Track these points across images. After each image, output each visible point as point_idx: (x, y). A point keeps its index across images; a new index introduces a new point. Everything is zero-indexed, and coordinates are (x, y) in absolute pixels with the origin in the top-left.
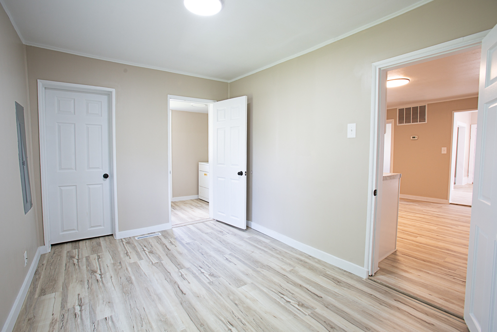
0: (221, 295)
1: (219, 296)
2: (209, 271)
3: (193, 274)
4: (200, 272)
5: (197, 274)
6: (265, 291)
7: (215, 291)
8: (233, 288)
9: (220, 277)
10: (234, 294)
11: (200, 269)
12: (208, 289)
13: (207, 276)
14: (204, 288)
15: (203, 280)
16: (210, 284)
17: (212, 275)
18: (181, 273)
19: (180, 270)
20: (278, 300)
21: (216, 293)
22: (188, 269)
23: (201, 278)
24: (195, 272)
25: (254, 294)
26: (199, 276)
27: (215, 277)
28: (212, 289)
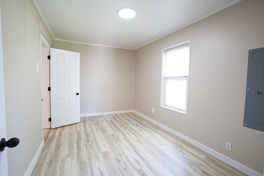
0: (118, 149)
1: (118, 148)
2: (120, 165)
3: (131, 164)
4: (126, 165)
5: (128, 163)
7: (120, 151)
8: (110, 151)
9: (115, 159)
10: (111, 149)
11: (126, 168)
12: (123, 152)
13: (122, 161)
14: (125, 153)
15: (125, 158)
16: (121, 155)
17: (119, 161)
18: (139, 165)
19: (140, 168)
21: (119, 150)
22: (135, 169)
23: (126, 160)
24: (130, 166)
26: (127, 161)
27: (117, 159)
28: (121, 152)
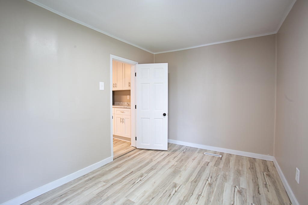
6: (133, 190)
20: (139, 185)
25: (139, 194)
